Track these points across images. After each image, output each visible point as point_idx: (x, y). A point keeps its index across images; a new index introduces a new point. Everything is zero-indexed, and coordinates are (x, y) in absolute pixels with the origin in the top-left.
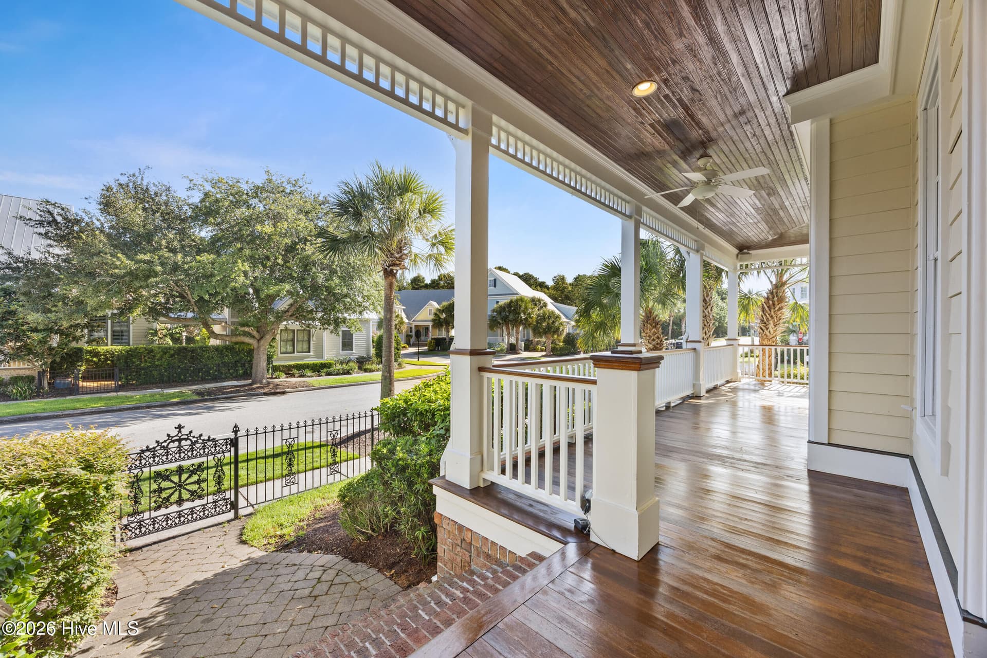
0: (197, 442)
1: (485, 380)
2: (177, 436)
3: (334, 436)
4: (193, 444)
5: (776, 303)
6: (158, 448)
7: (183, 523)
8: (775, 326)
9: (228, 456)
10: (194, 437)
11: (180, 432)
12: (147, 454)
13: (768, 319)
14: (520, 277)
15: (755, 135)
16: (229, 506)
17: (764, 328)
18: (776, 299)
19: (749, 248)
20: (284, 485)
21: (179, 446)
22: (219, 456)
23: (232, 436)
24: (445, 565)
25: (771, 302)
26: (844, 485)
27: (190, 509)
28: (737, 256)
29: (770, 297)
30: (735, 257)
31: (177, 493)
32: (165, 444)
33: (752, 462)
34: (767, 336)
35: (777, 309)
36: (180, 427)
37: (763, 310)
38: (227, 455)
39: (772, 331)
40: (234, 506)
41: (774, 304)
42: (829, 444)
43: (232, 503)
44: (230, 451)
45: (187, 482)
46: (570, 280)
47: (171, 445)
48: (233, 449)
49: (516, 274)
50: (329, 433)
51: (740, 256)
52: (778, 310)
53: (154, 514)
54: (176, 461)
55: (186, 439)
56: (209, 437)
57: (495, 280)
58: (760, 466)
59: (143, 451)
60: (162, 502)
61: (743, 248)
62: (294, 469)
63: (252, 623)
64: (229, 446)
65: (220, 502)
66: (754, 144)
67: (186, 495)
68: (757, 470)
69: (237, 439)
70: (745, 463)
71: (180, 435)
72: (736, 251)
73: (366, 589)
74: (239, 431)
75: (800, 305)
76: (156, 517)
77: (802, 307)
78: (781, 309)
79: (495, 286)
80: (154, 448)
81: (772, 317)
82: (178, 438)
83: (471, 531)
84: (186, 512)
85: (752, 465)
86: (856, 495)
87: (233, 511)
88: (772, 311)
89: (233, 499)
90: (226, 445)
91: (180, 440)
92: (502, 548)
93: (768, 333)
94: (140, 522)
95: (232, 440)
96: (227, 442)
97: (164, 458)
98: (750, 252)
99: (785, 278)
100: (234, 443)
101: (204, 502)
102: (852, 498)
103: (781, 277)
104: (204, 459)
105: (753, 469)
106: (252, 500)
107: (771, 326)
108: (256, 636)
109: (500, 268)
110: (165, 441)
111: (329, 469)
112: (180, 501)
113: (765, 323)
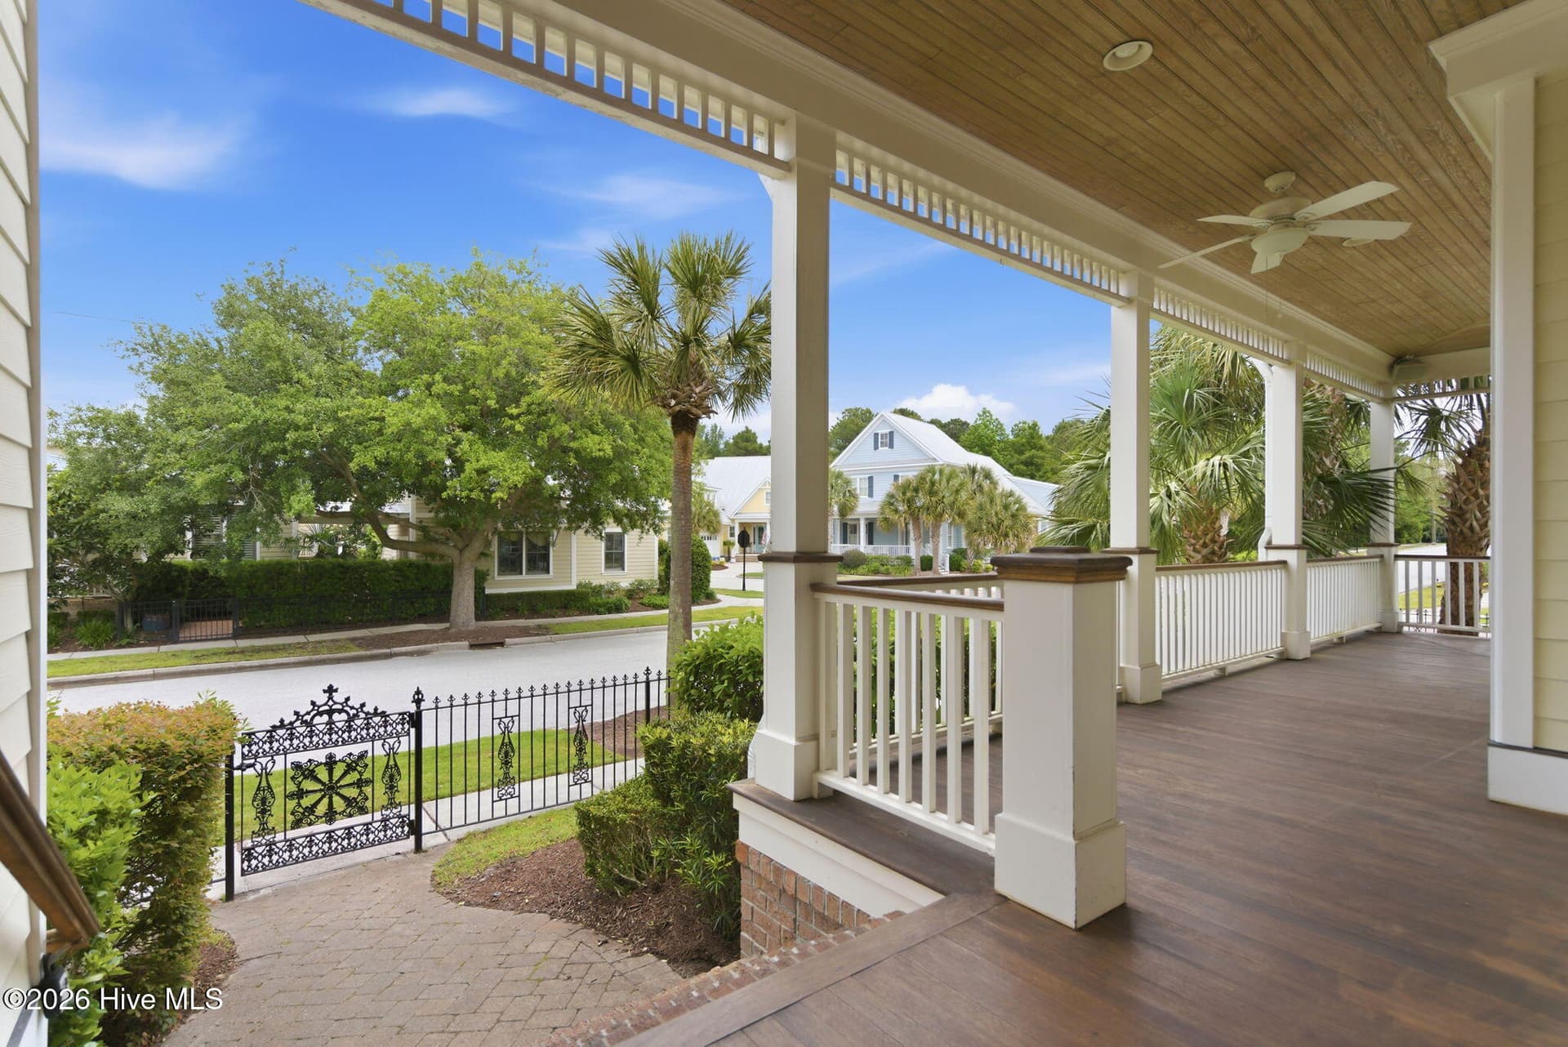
0: (356, 716)
1: (823, 607)
2: (326, 704)
3: (581, 716)
4: (351, 719)
6: (298, 723)
7: (335, 852)
9: (406, 745)
10: (352, 708)
11: (330, 698)
12: (281, 732)
14: (943, 427)
16: (406, 829)
20: (496, 798)
21: (330, 723)
22: (391, 741)
23: (413, 708)
24: (754, 937)
27: (346, 829)
28: (1391, 368)
30: (1386, 371)
31: (326, 801)
32: (308, 718)
36: (331, 690)
38: (404, 740)
40: (415, 829)
42: (1537, 750)
43: (411, 824)
44: (409, 734)
45: (342, 783)
46: (1046, 430)
47: (317, 720)
48: (413, 731)
49: (933, 422)
50: (572, 711)
53: (291, 834)
54: (324, 747)
55: (340, 711)
56: (376, 709)
57: (891, 433)
59: (275, 728)
60: (303, 814)
62: (513, 771)
63: (436, 1012)
64: (406, 726)
65: (393, 821)
67: (339, 804)
69: (419, 714)
71: (331, 703)
72: (1388, 359)
73: (621, 975)
74: (422, 700)
76: (294, 840)
79: (891, 446)
80: (291, 723)
82: (327, 708)
83: (796, 874)
84: (339, 833)
87: (412, 838)
89: (413, 817)
90: (403, 724)
91: (330, 712)
92: (846, 905)
94: (270, 845)
95: (411, 715)
96: (404, 719)
97: (307, 741)
98: (1422, 359)
100: (415, 720)
101: (367, 818)
104: (367, 746)
106: (444, 822)
108: (443, 1032)
109: (903, 412)
110: (308, 713)
111: (572, 775)
112: (330, 816)
113: (1461, 508)
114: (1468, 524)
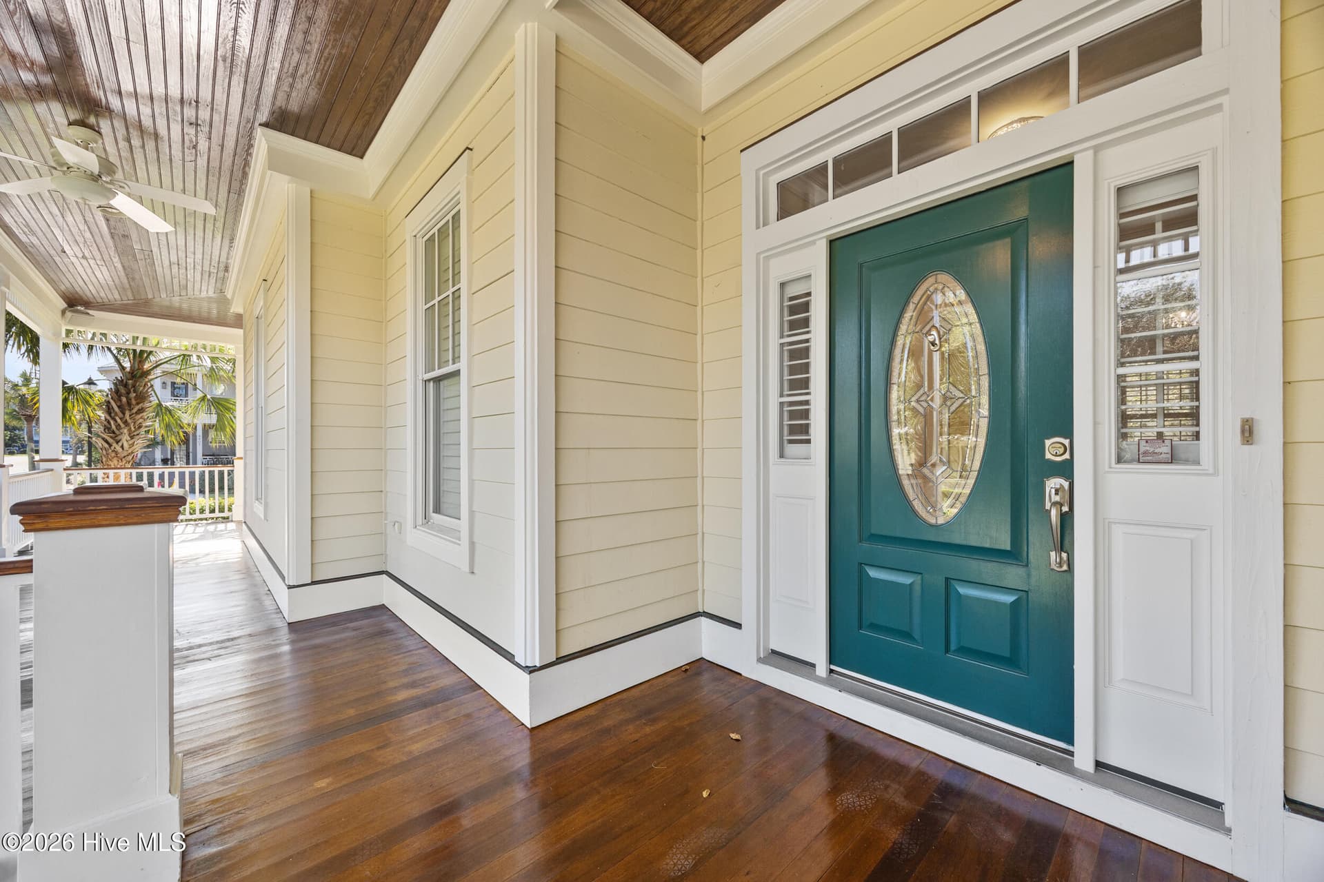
5: (134, 402)
8: (132, 438)
13: (118, 427)
15: (195, 147)
17: (110, 440)
18: (133, 395)
19: (87, 304)
25: (124, 399)
26: (334, 624)
28: (63, 312)
29: (123, 390)
30: (60, 314)
33: (211, 644)
34: (116, 453)
35: (134, 411)
37: (109, 410)
39: (126, 445)
41: (129, 403)
42: (314, 583)
51: (69, 314)
52: (137, 413)
58: (228, 644)
61: (75, 302)
66: (187, 159)
68: (229, 651)
70: (203, 649)
72: (64, 305)
75: (167, 408)
77: (170, 411)
78: (141, 411)
81: (126, 423)
85: (215, 647)
86: (355, 629)
88: (127, 414)
93: (118, 448)
98: (91, 312)
99: (147, 366)
102: (354, 633)
103: (142, 362)
105: (222, 652)
107: (125, 438)
113: (114, 432)
114: (120, 444)
